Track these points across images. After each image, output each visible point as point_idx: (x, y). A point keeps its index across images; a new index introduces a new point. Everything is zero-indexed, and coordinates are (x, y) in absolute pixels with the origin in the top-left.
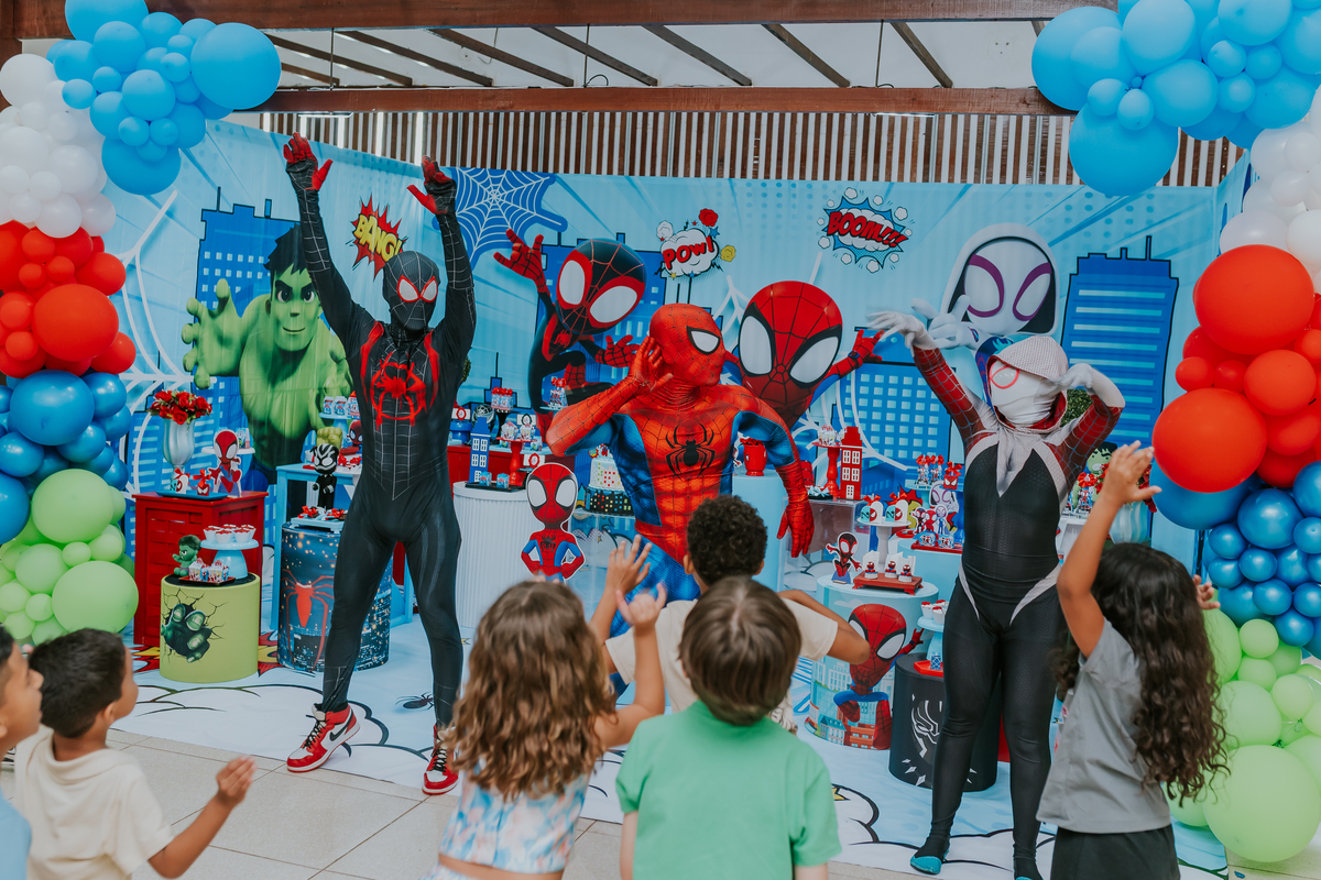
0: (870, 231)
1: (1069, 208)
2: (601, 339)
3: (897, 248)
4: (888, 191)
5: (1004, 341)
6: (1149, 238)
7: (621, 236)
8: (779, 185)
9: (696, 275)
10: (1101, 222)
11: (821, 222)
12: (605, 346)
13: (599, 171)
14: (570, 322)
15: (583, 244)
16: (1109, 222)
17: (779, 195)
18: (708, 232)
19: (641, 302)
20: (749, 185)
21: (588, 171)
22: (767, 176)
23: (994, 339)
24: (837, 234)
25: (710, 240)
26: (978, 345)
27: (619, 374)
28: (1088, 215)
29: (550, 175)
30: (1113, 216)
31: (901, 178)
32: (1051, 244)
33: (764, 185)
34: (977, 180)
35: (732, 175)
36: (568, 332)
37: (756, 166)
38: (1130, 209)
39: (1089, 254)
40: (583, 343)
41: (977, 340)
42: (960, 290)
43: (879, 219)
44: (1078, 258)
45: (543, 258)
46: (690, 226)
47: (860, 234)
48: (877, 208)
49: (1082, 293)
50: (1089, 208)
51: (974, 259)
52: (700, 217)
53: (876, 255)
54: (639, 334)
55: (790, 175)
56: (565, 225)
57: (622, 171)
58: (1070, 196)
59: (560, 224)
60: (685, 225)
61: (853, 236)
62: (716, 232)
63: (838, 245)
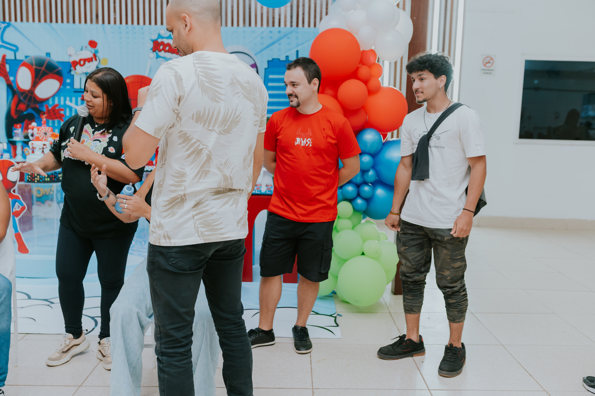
1: (262, 38)
2: (42, 106)
6: (297, 51)
7: (48, 54)
8: (127, 28)
9: (89, 73)
10: (276, 45)
11: (149, 45)
12: (45, 109)
13: (33, 21)
14: (25, 98)
15: (28, 59)
16: (280, 44)
17: (127, 33)
18: (93, 52)
19: (62, 87)
20: (112, 27)
21: (28, 20)
22: (121, 23)
24: (157, 51)
25: (95, 56)
28: (271, 41)
29: (7, 23)
30: (282, 41)
32: (256, 54)
33: (120, 28)
35: (103, 22)
36: (24, 103)
37: (115, 19)
38: (289, 38)
39: (273, 59)
40: (33, 109)
44: (268, 61)
45: (7, 67)
46: (84, 48)
47: (168, 51)
49: (271, 76)
50: (271, 38)
52: (89, 44)
54: (62, 103)
55: (132, 23)
56: (17, 48)
57: (45, 21)
58: (263, 32)
59: (14, 48)
60: (81, 48)
61: (166, 51)
62: (97, 51)
63: (158, 57)
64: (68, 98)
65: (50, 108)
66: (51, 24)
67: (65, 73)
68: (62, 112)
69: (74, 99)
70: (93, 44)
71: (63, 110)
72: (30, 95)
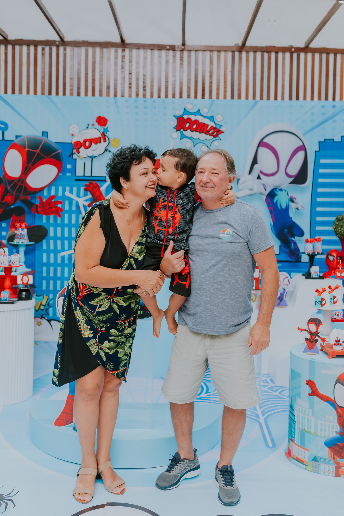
0: (202, 128)
1: (313, 114)
2: (35, 198)
3: (217, 138)
4: (211, 105)
5: (281, 190)
7: (45, 133)
8: (145, 102)
9: (95, 157)
10: (330, 122)
11: (172, 123)
12: (37, 202)
13: (28, 93)
14: (13, 188)
15: (19, 139)
16: (334, 121)
17: (146, 107)
18: (102, 130)
19: (60, 174)
20: (126, 101)
21: (20, 92)
22: (138, 96)
23: (275, 189)
24: (182, 130)
25: (103, 135)
26: (267, 193)
27: (48, 219)
28: (323, 118)
30: (337, 118)
31: (218, 97)
32: (304, 134)
33: (136, 101)
34: (262, 98)
35: (115, 95)
36: (12, 195)
39: (325, 140)
40: (23, 201)
41: (266, 190)
42: (255, 161)
43: (206, 121)
44: (319, 142)
46: (90, 126)
47: (196, 130)
48: (205, 115)
49: (322, 161)
50: (324, 114)
51: (262, 144)
52: (97, 121)
53: (205, 142)
54: (60, 194)
55: (152, 96)
56: (6, 127)
57: (43, 94)
58: (313, 107)
59: (3, 126)
60: (87, 126)
61: (192, 131)
62: (107, 130)
63: (183, 137)
64: (68, 188)
65: (44, 200)
66: (50, 96)
67: (65, 157)
68: (60, 206)
69: (75, 189)
70: (102, 121)
71: (60, 203)
72: (19, 184)
